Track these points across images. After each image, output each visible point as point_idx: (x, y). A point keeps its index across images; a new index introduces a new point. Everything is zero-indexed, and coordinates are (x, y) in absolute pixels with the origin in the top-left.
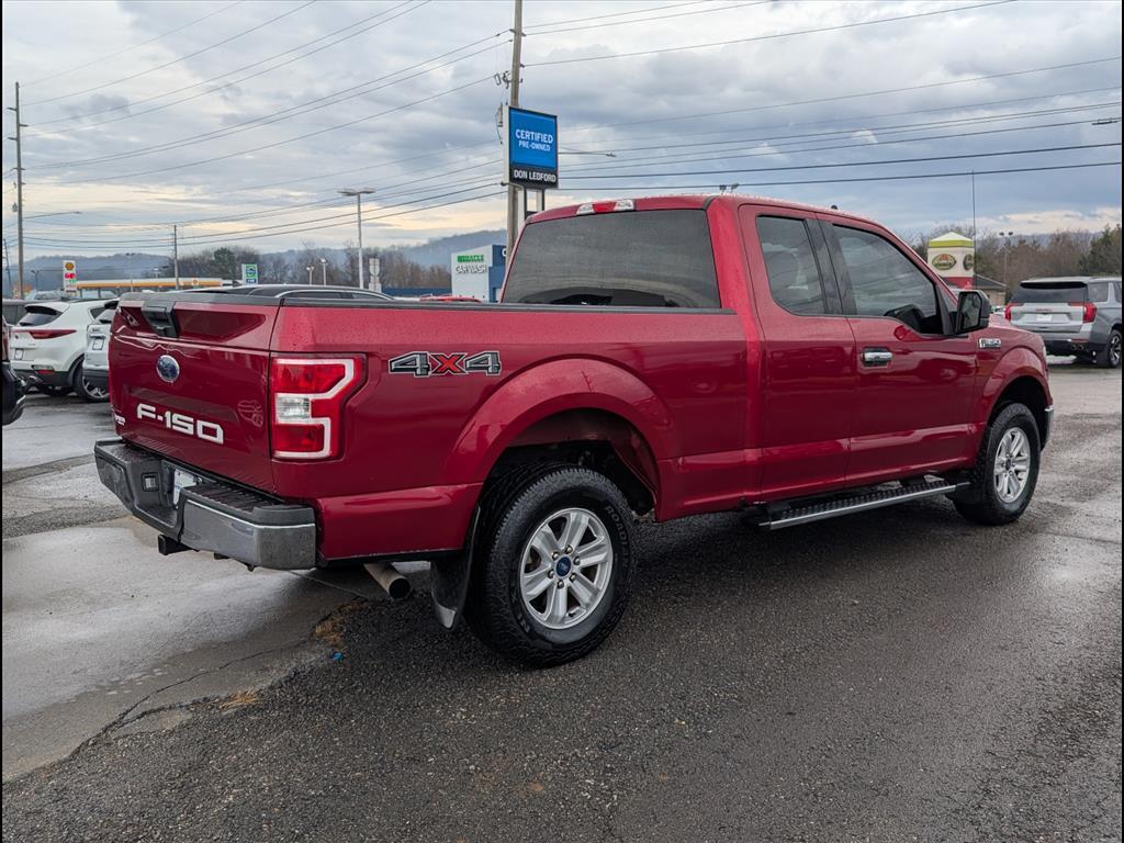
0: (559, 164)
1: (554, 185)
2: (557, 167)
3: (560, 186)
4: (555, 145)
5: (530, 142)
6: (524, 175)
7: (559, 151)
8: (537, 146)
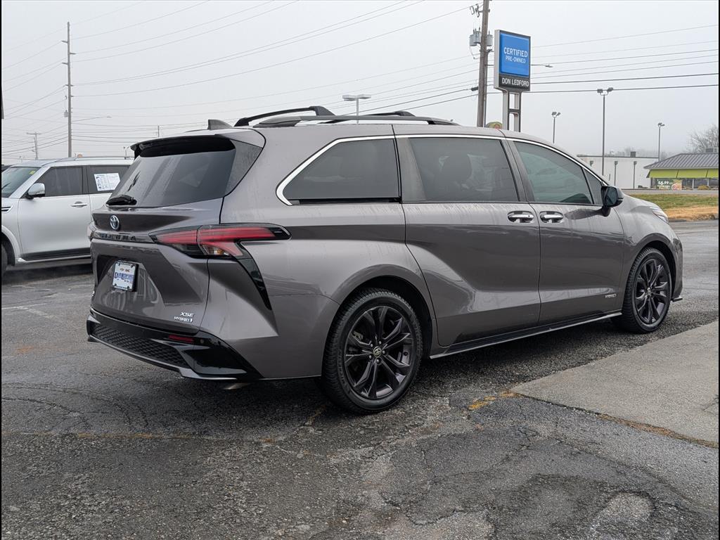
0: (531, 73)
1: (527, 89)
2: (529, 76)
3: (531, 90)
4: (528, 59)
5: (513, 56)
6: (509, 81)
7: (531, 64)
8: (518, 60)
